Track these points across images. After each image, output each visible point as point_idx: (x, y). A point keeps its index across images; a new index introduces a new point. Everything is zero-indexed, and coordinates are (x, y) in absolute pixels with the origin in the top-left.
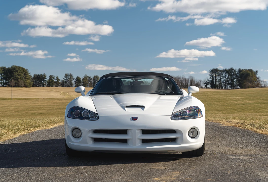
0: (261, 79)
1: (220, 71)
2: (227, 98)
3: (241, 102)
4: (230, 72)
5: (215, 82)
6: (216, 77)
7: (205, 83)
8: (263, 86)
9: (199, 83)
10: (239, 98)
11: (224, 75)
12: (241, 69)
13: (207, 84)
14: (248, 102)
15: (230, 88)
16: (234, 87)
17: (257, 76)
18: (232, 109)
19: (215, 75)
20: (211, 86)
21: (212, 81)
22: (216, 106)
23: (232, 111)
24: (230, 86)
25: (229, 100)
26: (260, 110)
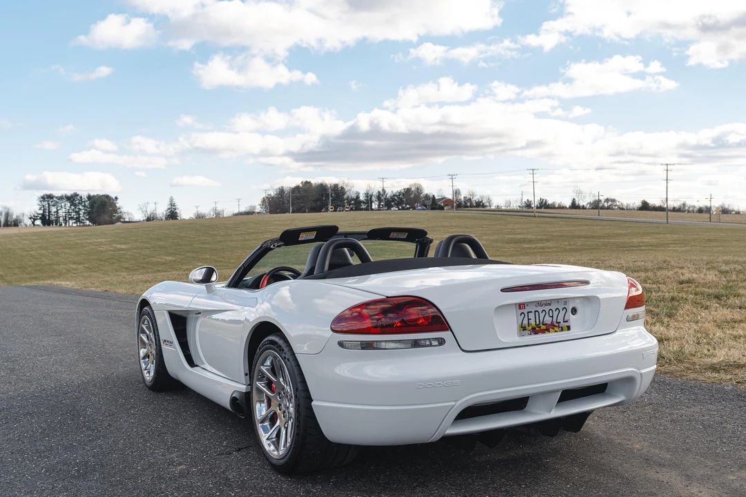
0: (124, 209)
1: (57, 197)
2: (83, 241)
3: (108, 247)
4: (72, 199)
5: (49, 216)
6: (49, 208)
7: (30, 218)
8: (127, 220)
9: (21, 218)
10: (103, 240)
11: (63, 204)
12: (92, 194)
13: (35, 220)
14: (119, 246)
15: (75, 225)
16: (80, 222)
17: (118, 205)
18: (98, 260)
19: (49, 204)
20: (42, 223)
21: (43, 215)
22: (67, 255)
23: (99, 263)
24: (74, 221)
25: (87, 245)
26: (145, 259)
